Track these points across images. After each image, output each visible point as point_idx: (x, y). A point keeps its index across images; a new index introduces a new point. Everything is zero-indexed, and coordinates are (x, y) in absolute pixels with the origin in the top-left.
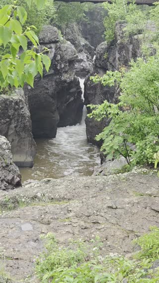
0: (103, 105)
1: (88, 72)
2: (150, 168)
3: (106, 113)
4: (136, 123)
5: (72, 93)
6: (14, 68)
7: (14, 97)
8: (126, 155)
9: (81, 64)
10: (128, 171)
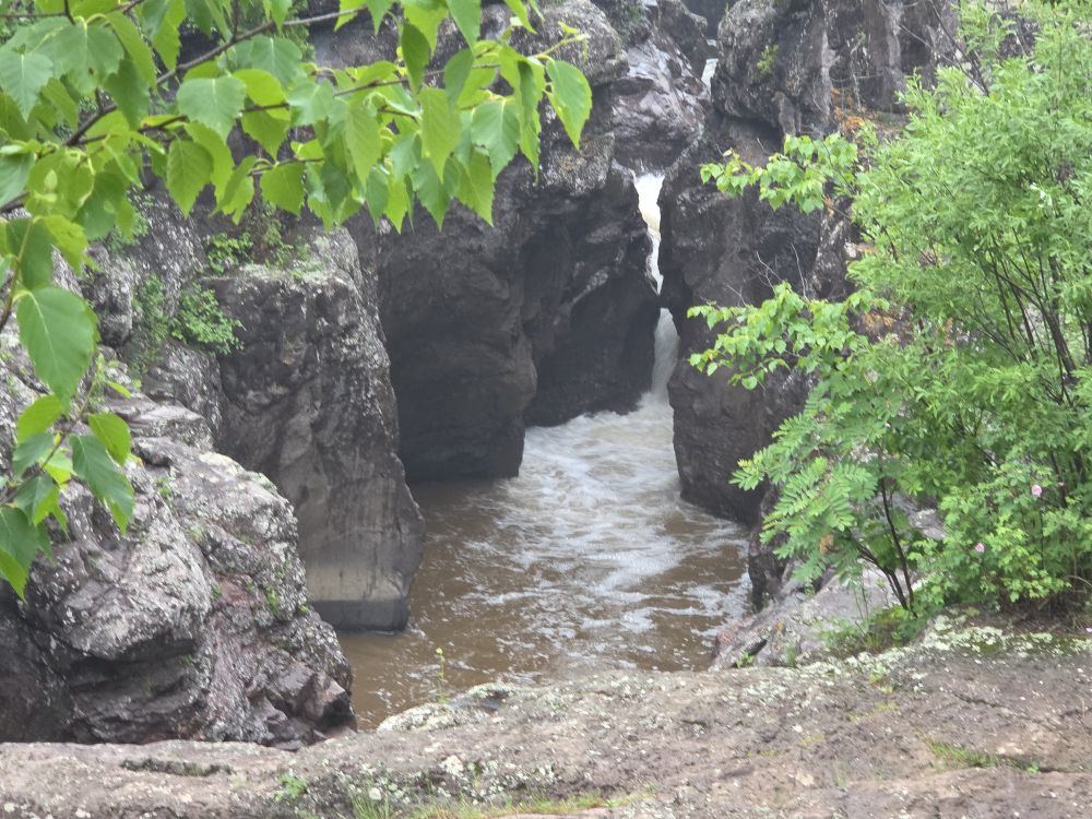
0: (770, 306)
1: (681, 141)
2: (1017, 624)
3: (789, 346)
4: (940, 396)
5: (600, 246)
6: (393, 126)
7: (308, 278)
8: (893, 561)
9: (643, 105)
10: (905, 641)
